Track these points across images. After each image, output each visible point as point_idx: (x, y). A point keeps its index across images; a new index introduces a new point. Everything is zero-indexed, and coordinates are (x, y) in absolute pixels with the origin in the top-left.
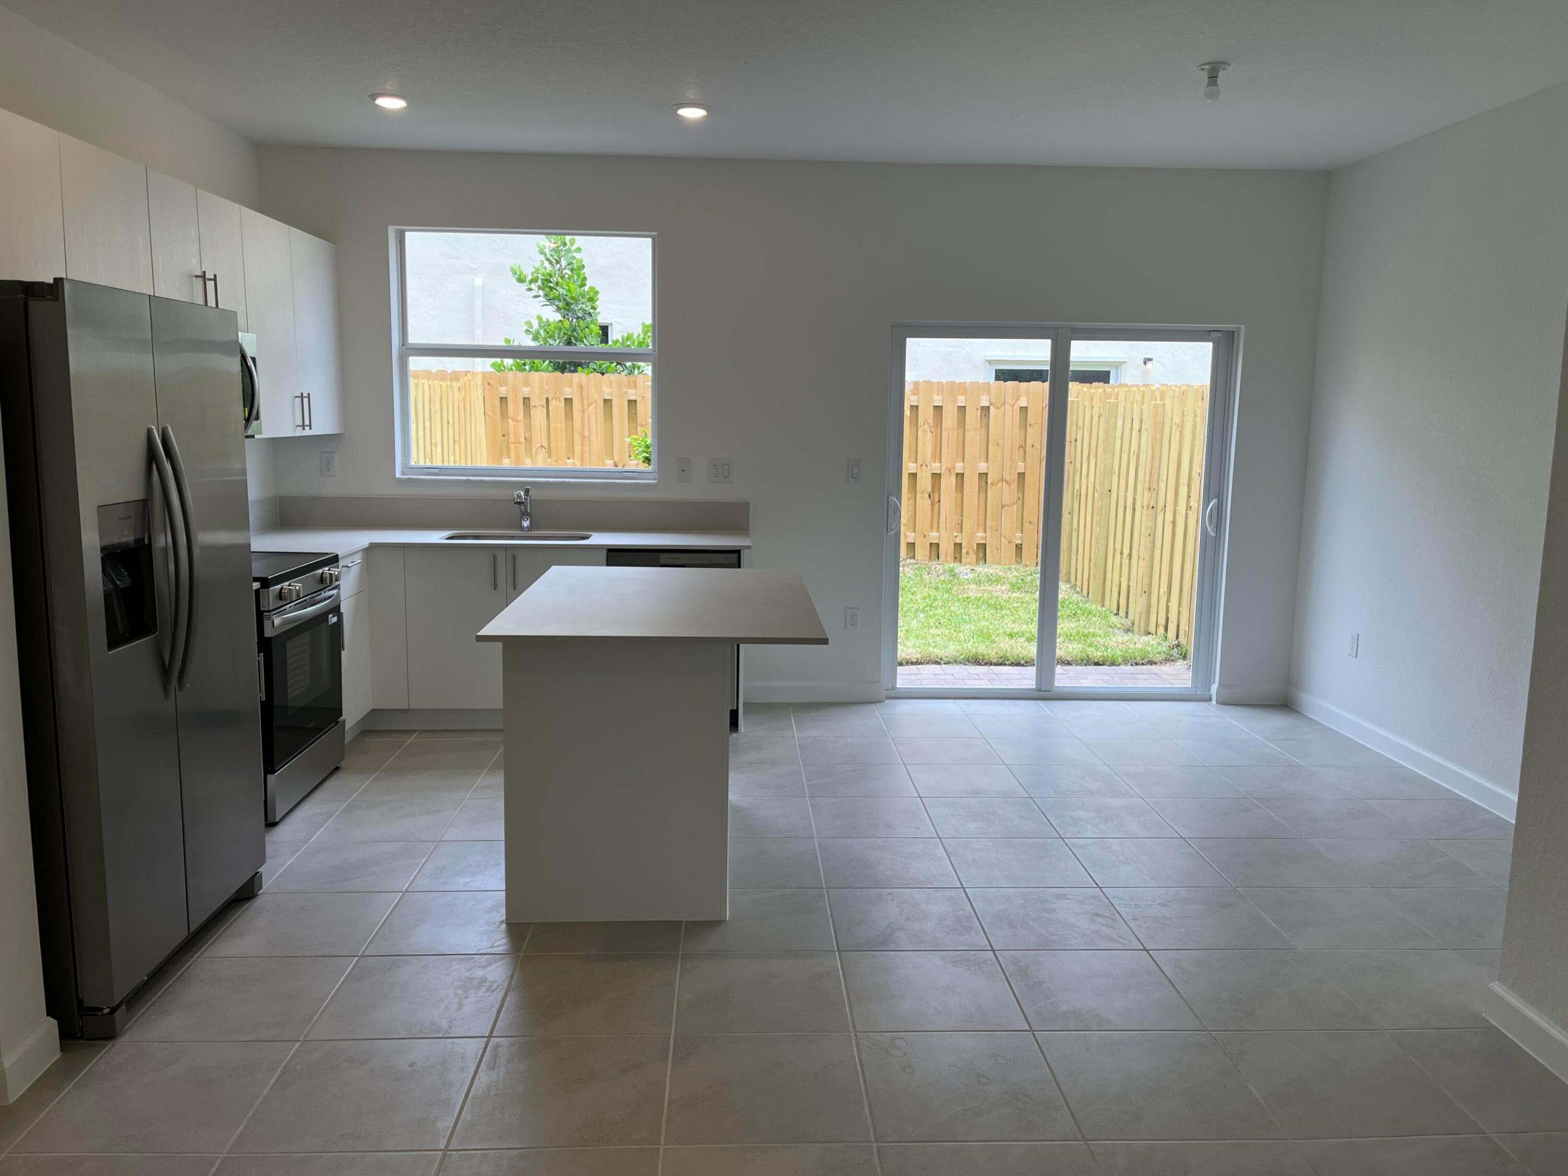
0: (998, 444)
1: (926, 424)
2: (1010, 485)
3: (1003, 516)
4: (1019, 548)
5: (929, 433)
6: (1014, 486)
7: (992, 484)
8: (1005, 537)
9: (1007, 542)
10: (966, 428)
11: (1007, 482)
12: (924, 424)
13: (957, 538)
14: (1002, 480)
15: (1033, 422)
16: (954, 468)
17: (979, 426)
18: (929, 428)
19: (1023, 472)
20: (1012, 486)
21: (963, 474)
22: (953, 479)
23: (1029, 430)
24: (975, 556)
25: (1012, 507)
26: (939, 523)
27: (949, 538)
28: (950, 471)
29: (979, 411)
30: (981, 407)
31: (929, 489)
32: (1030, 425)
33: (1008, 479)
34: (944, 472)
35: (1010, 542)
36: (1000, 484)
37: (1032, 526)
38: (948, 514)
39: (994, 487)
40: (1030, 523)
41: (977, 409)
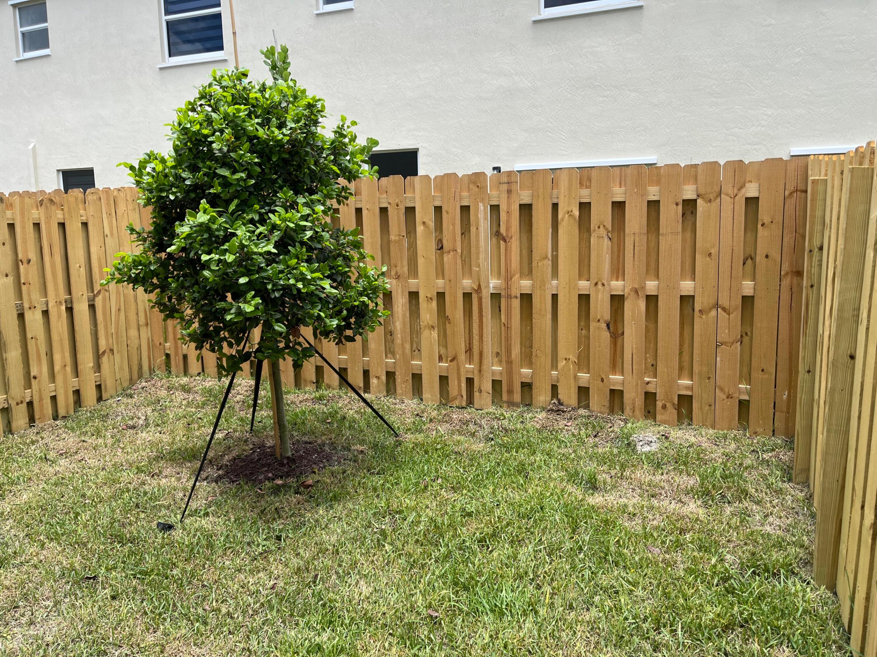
0: (710, 255)
1: (602, 226)
2: (729, 314)
3: (718, 359)
4: (744, 406)
5: (606, 240)
6: (736, 316)
7: (700, 311)
8: (722, 389)
9: (725, 397)
10: (661, 232)
11: (724, 309)
12: (599, 227)
13: (649, 385)
14: (717, 306)
15: (767, 220)
16: (643, 288)
17: (680, 229)
18: (605, 232)
19: (752, 295)
20: (731, 316)
21: (657, 297)
22: (642, 304)
23: (762, 232)
24: (675, 412)
25: (733, 346)
26: (623, 363)
27: (637, 385)
28: (636, 292)
29: (680, 207)
30: (683, 200)
31: (607, 316)
32: (763, 225)
33: (726, 304)
34: (629, 294)
35: (729, 397)
36: (713, 313)
37: (766, 376)
38: (634, 351)
39: (704, 317)
40: (763, 370)
41: (677, 204)
